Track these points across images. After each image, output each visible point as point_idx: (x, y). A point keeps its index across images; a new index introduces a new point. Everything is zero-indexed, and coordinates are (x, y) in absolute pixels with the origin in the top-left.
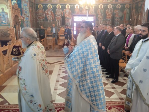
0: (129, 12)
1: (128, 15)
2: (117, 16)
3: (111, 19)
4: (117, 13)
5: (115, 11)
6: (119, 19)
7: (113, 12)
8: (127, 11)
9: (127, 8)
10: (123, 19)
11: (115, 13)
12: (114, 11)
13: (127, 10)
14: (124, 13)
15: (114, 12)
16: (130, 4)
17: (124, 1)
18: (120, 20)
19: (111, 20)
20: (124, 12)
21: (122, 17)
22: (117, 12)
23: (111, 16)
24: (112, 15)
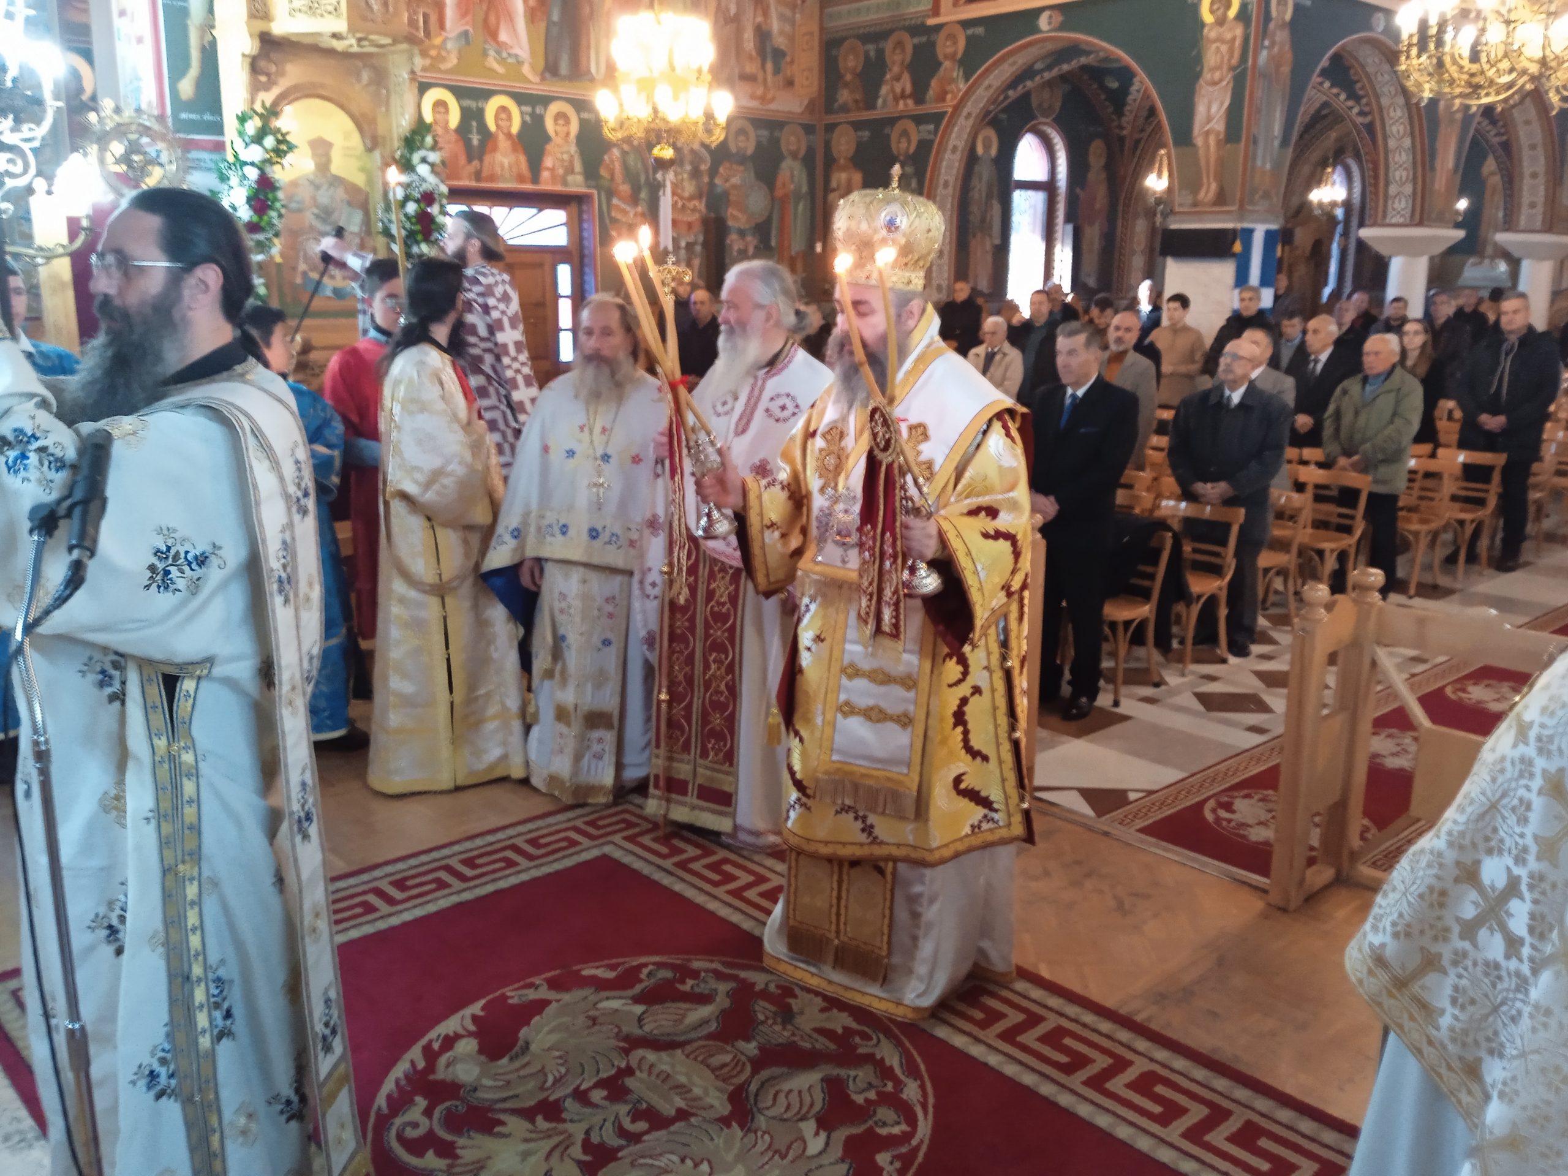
0: (805, 189)
1: (801, 207)
2: (736, 219)
3: (701, 238)
4: (734, 187)
5: (721, 170)
6: (749, 238)
7: (711, 184)
8: (792, 181)
9: (794, 156)
10: (773, 243)
11: (726, 194)
12: (713, 172)
13: (792, 176)
14: (779, 193)
15: (717, 181)
16: (809, 129)
17: (773, 99)
18: (756, 247)
19: (705, 245)
20: (779, 183)
21: (769, 220)
22: (736, 180)
23: (697, 216)
24: (707, 206)
